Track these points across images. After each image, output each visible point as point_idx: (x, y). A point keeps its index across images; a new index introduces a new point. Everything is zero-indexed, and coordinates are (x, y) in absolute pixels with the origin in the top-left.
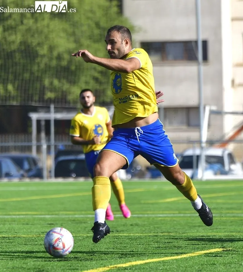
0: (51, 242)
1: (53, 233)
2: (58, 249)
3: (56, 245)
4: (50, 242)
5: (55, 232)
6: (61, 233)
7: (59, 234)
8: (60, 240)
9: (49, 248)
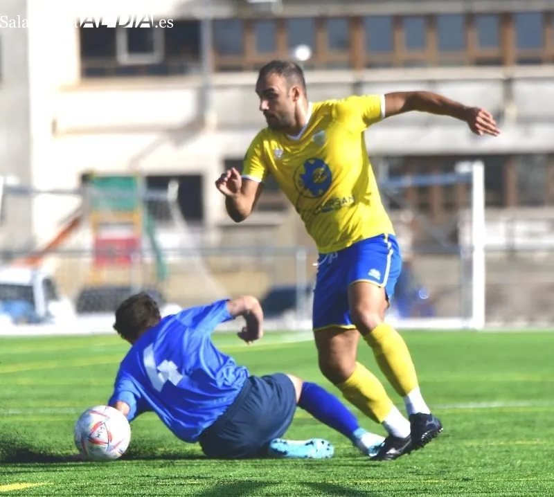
0: (86, 430)
1: (91, 414)
2: (98, 442)
3: (95, 435)
4: (83, 429)
5: (94, 412)
6: (106, 413)
7: (101, 414)
8: (103, 426)
9: (82, 441)
